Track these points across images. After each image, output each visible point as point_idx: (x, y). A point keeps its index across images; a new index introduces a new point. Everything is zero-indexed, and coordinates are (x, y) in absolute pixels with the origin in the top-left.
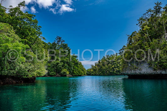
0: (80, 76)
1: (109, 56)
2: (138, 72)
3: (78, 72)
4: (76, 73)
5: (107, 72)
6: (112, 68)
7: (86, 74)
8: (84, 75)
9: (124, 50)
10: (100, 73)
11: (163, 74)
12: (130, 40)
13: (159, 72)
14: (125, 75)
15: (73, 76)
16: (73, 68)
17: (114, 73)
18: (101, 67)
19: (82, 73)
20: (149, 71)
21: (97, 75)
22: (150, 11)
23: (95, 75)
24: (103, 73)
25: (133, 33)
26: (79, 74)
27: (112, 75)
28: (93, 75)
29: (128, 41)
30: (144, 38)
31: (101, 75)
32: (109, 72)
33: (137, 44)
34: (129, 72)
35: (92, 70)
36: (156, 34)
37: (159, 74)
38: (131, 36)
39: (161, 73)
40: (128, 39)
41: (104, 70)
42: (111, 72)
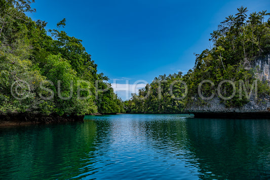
0: (115, 114)
1: (167, 76)
2: (206, 109)
3: (110, 107)
4: (107, 109)
5: (161, 107)
6: (171, 101)
7: (124, 111)
8: (121, 112)
9: (189, 76)
10: (149, 110)
11: (237, 113)
12: (199, 63)
13: (231, 110)
14: (189, 113)
15: (102, 114)
16: (102, 100)
17: (173, 109)
18: (151, 98)
19: (118, 110)
20: (220, 108)
21: (143, 113)
22: (231, 18)
23: (140, 113)
24: (154, 109)
25: (204, 52)
26: (113, 111)
27: (170, 113)
28: (134, 113)
29: (196, 63)
30: (217, 62)
31: (151, 113)
32: (165, 107)
33: (207, 70)
34: (195, 110)
35: (133, 104)
36: (232, 58)
37: (232, 112)
38: (201, 57)
39: (234, 111)
40: (196, 61)
41: (156, 103)
42: (168, 108)
